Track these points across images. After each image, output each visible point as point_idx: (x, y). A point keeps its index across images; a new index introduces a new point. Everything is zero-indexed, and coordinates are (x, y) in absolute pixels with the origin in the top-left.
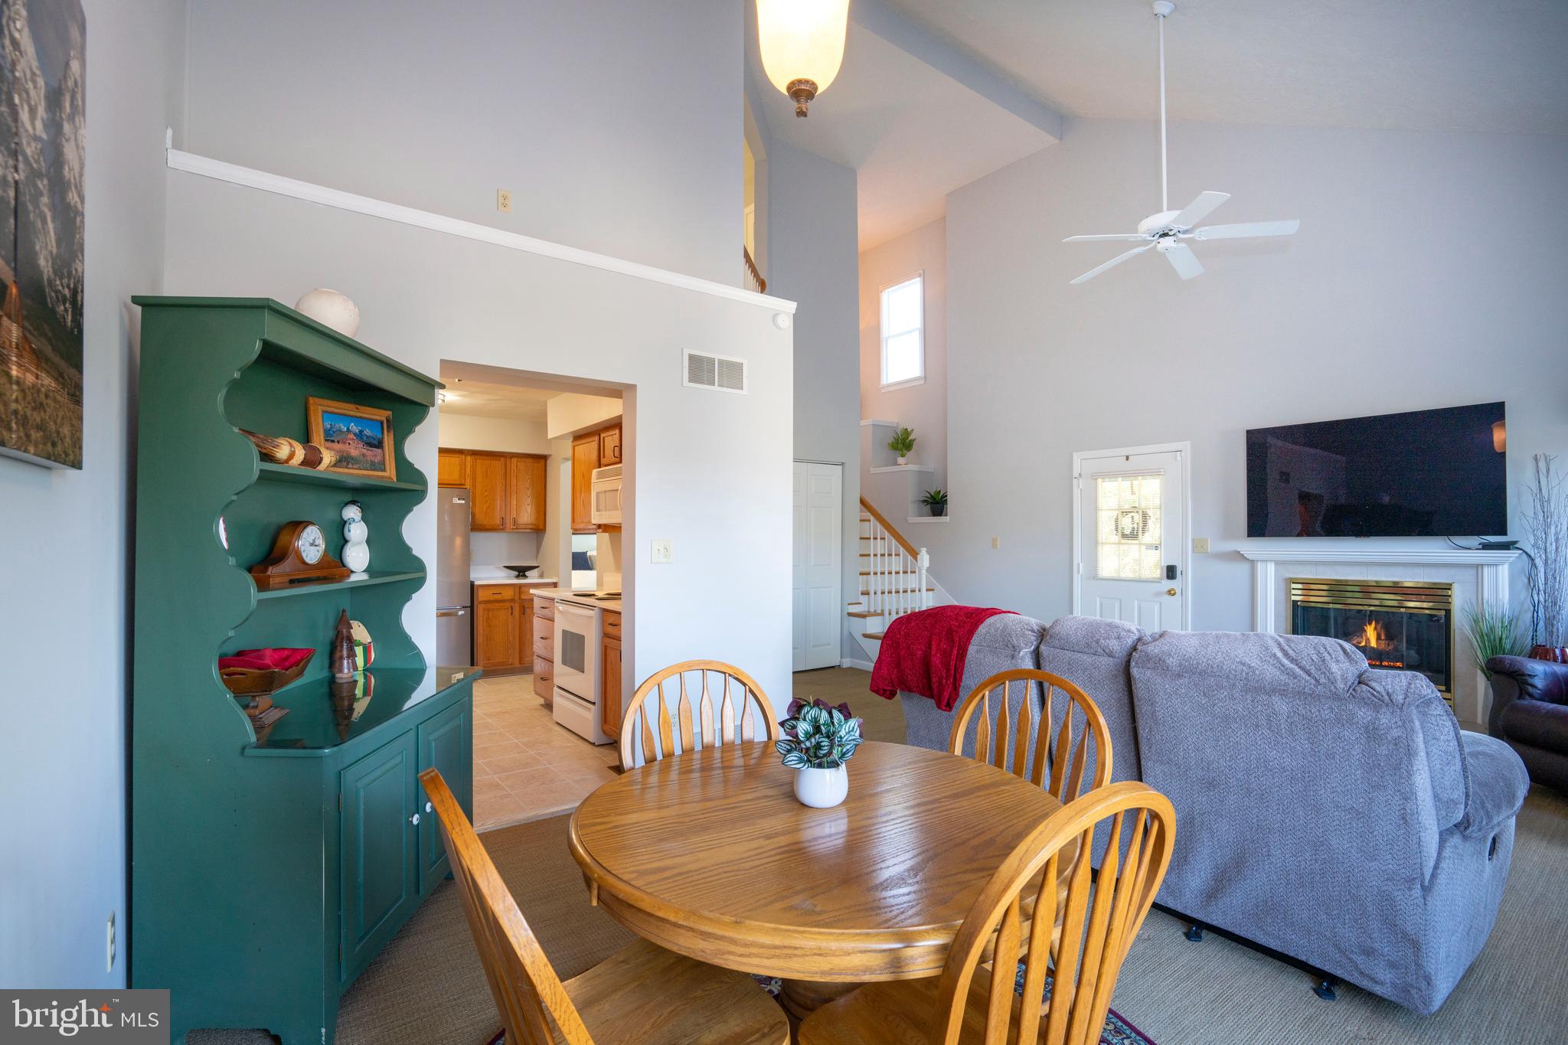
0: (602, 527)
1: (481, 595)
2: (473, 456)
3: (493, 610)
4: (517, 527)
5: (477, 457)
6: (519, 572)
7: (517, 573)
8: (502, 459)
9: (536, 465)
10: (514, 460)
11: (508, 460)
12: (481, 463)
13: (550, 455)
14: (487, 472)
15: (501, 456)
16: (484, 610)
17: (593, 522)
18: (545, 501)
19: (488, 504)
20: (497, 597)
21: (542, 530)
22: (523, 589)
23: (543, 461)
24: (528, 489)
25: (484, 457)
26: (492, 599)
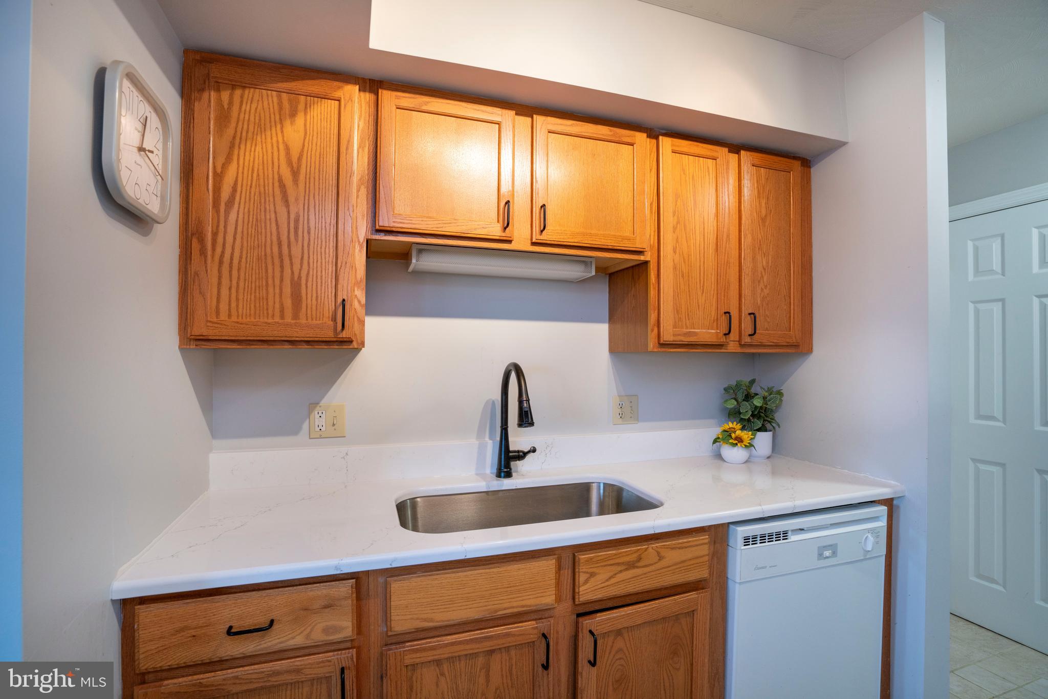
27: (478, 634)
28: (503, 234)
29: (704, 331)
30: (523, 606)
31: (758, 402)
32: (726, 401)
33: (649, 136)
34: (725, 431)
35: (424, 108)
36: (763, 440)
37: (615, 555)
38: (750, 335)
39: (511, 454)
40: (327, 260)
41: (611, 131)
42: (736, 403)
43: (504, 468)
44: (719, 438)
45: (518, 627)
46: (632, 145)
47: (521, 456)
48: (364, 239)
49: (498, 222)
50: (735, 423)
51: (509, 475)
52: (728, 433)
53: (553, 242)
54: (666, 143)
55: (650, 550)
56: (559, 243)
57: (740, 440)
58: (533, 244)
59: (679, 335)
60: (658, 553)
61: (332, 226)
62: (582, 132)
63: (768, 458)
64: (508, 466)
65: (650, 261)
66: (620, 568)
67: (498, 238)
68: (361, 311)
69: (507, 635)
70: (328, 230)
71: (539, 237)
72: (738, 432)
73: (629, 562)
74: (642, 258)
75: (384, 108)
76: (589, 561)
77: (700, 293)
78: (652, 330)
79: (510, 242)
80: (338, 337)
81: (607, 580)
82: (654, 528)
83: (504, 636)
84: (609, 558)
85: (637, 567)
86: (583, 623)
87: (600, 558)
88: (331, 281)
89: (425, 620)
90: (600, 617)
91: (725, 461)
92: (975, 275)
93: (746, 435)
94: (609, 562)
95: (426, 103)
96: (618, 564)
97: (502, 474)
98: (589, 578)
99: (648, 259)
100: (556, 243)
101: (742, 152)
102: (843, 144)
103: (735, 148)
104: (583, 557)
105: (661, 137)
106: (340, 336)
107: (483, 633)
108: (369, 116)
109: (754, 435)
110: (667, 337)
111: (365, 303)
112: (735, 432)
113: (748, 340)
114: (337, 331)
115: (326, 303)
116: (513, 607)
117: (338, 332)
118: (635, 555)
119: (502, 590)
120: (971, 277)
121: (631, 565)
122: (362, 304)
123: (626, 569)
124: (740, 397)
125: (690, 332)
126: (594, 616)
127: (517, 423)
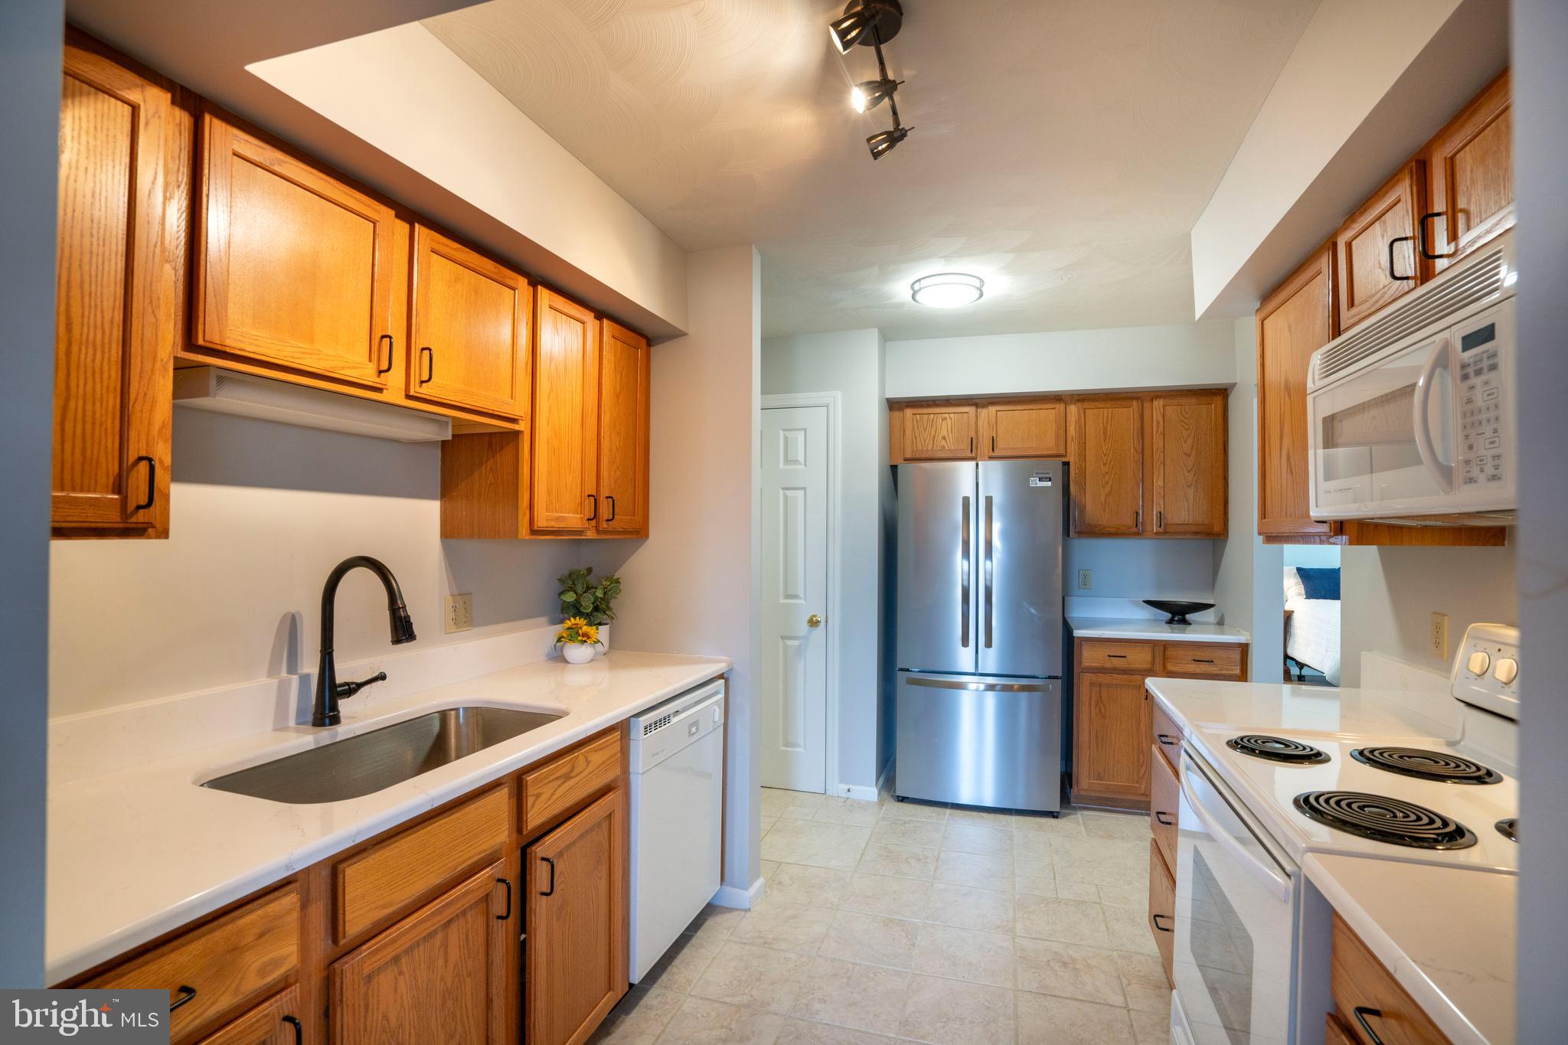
0: (1346, 527)
1: (1088, 657)
2: (1079, 404)
3: (1109, 686)
4: (1167, 531)
5: (1086, 405)
6: (1174, 614)
7: (1168, 616)
8: (1135, 403)
9: (1204, 408)
10: (1158, 404)
11: (1147, 405)
12: (1096, 415)
13: (1234, 385)
14: (1105, 429)
15: (1132, 398)
16: (1092, 684)
17: (1315, 513)
18: (1226, 479)
19: (1108, 488)
20: (1116, 662)
21: (1218, 535)
22: (1170, 652)
23: (1219, 400)
24: (1189, 455)
25: (1098, 404)
26: (1108, 665)
27: (438, 904)
28: (378, 380)
29: (571, 515)
30: (480, 853)
31: (599, 594)
32: (562, 593)
33: (529, 283)
34: (569, 628)
35: (277, 168)
36: (603, 633)
37: (555, 768)
38: (607, 520)
39: (338, 689)
40: (105, 384)
41: (495, 268)
42: (575, 596)
43: (325, 713)
44: (563, 637)
45: (475, 880)
46: (514, 289)
47: (352, 689)
48: (170, 357)
49: (370, 360)
50: (578, 618)
51: (335, 720)
52: (576, 630)
53: (432, 398)
54: (544, 294)
55: (581, 757)
56: (439, 400)
57: (586, 635)
58: (408, 397)
59: (551, 520)
60: (586, 758)
61: (115, 328)
62: (467, 261)
63: (605, 654)
64: (334, 707)
65: (522, 432)
66: (560, 781)
67: (370, 384)
68: (168, 476)
69: (467, 893)
70: (107, 332)
71: (418, 389)
72: (585, 628)
73: (565, 774)
74: (516, 427)
75: (214, 148)
76: (535, 780)
77: (568, 472)
78: (525, 514)
79: (379, 390)
80: (129, 521)
81: (549, 799)
82: (585, 731)
83: (463, 896)
84: (551, 773)
85: (572, 778)
86: (536, 852)
87: (543, 776)
88: (113, 422)
89: (384, 907)
90: (549, 839)
91: (568, 663)
92: (785, 464)
93: (591, 630)
94: (551, 778)
95: (281, 163)
96: (557, 778)
97: (327, 721)
98: (536, 800)
99: (522, 429)
100: (436, 399)
101: (605, 321)
102: (684, 334)
103: (600, 315)
104: (530, 778)
105: (539, 287)
106: (134, 519)
107: (443, 901)
108: (180, 150)
109: (597, 629)
110: (541, 522)
111: (170, 464)
112: (581, 628)
113: (605, 525)
114: (126, 511)
115: (103, 460)
116: (471, 857)
117: (129, 512)
118: (570, 765)
119: (462, 839)
120: (781, 466)
121: (567, 777)
122: (166, 465)
123: (564, 782)
124: (580, 589)
125: (560, 516)
126: (542, 841)
127: (390, 640)
